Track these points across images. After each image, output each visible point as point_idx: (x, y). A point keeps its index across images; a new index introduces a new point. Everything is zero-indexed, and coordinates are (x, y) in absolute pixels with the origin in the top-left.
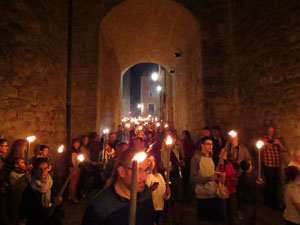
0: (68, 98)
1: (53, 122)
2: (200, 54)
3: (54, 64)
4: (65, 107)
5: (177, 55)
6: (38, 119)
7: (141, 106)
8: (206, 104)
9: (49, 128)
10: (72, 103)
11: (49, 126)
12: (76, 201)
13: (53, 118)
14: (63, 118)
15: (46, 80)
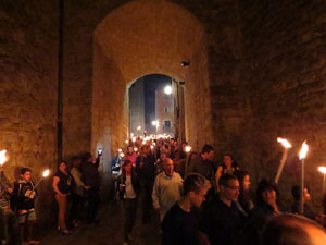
0: (60, 115)
1: (41, 141)
2: (206, 61)
3: (40, 77)
4: (55, 125)
5: (185, 64)
6: (21, 139)
7: (156, 123)
8: (214, 117)
9: (36, 149)
10: (64, 119)
11: (35, 146)
12: (66, 231)
13: (40, 137)
14: (52, 137)
15: (31, 95)
